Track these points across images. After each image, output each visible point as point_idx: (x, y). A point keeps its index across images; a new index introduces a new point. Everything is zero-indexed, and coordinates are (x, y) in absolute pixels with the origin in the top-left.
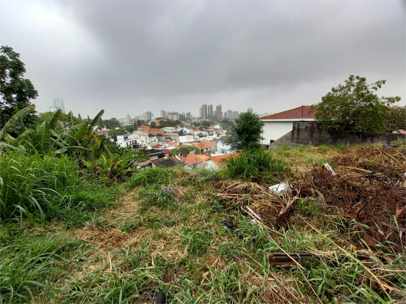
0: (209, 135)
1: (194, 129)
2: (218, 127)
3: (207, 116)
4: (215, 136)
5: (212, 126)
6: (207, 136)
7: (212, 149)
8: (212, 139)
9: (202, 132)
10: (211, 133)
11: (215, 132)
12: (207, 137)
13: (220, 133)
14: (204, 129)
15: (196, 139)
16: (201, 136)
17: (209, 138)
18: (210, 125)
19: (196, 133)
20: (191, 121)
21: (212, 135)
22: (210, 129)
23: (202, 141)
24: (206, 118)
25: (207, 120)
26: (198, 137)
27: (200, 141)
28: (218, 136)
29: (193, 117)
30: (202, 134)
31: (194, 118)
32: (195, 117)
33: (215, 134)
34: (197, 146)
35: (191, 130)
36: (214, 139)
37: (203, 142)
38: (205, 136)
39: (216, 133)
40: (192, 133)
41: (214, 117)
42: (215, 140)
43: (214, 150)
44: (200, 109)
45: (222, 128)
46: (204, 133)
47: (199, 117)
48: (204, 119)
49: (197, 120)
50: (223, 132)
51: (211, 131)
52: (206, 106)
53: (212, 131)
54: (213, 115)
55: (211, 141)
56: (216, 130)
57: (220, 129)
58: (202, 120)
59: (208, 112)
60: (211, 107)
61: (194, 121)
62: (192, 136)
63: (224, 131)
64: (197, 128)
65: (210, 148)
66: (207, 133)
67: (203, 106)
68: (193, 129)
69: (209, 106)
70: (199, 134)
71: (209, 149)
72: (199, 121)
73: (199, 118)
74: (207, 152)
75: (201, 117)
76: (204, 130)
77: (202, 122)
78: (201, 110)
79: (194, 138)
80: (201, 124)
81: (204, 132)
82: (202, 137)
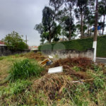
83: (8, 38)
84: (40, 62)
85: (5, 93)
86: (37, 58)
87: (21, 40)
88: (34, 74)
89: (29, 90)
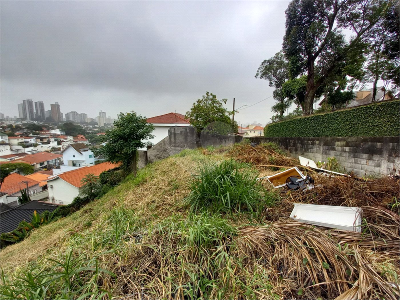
0: (43, 143)
1: (11, 135)
2: (58, 132)
3: (35, 117)
4: (54, 144)
5: (45, 131)
6: (40, 145)
7: (50, 163)
8: (50, 149)
9: (27, 140)
10: (45, 141)
11: (53, 139)
12: (38, 146)
13: (62, 140)
14: (31, 135)
15: (17, 150)
16: (26, 145)
17: (43, 148)
18: (42, 130)
19: (15, 141)
20: (2, 123)
21: (48, 143)
22: (43, 134)
23: (29, 153)
24: (32, 119)
25: (36, 122)
26: (20, 147)
27: (24, 154)
28: (59, 143)
29: (5, 117)
30: (28, 142)
31: (7, 119)
32: (10, 117)
33: (53, 142)
34: (20, 161)
35: (4, 137)
36: (52, 148)
37: (33, 154)
38: (35, 145)
39: (55, 140)
40: (7, 142)
41: (48, 119)
42: (54, 149)
43: (55, 163)
44: (19, 106)
45: (64, 133)
46: (32, 141)
47: (18, 117)
48: (28, 121)
49: (14, 122)
50: (67, 139)
51: (45, 138)
52: (30, 103)
53: (48, 137)
54: (47, 116)
55: (47, 152)
56: (55, 136)
57: (61, 135)
58: (25, 122)
59: (35, 111)
60: (41, 105)
61: (8, 123)
62: (8, 147)
63: (68, 137)
64: (17, 133)
65: (48, 162)
66: (39, 140)
67: (24, 101)
68: (8, 136)
69: (36, 103)
70: (21, 143)
71: (46, 164)
72: (19, 123)
73: (18, 119)
74: (42, 168)
75: (22, 116)
76: (31, 137)
77: (24, 125)
78: (21, 108)
79: (11, 150)
80: (24, 127)
81: (32, 139)
82: (28, 147)
83: (197, 109)
84: (266, 176)
85: (179, 232)
86: (258, 161)
87: (223, 111)
88: (245, 209)
89: (228, 249)
